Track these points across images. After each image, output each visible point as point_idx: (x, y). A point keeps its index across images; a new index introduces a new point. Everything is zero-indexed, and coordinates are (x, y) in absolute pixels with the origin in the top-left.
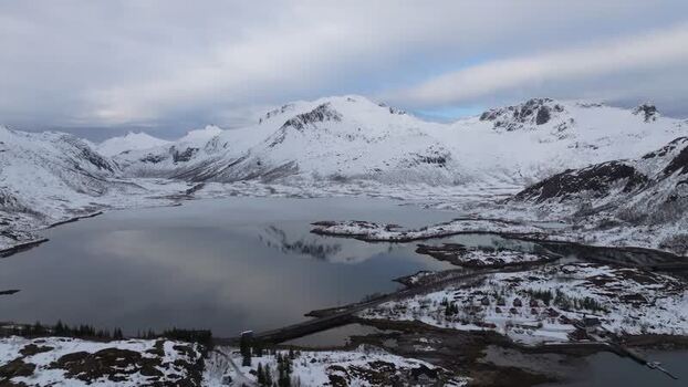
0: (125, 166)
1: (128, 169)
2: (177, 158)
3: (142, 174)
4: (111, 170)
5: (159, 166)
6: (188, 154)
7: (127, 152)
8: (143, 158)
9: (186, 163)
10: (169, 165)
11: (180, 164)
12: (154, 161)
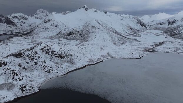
0: (151, 26)
1: (152, 27)
2: (169, 23)
3: (156, 29)
4: (146, 27)
5: (162, 26)
6: (174, 22)
7: (153, 21)
8: (157, 23)
9: (172, 25)
10: (166, 26)
11: (170, 26)
12: (161, 24)
